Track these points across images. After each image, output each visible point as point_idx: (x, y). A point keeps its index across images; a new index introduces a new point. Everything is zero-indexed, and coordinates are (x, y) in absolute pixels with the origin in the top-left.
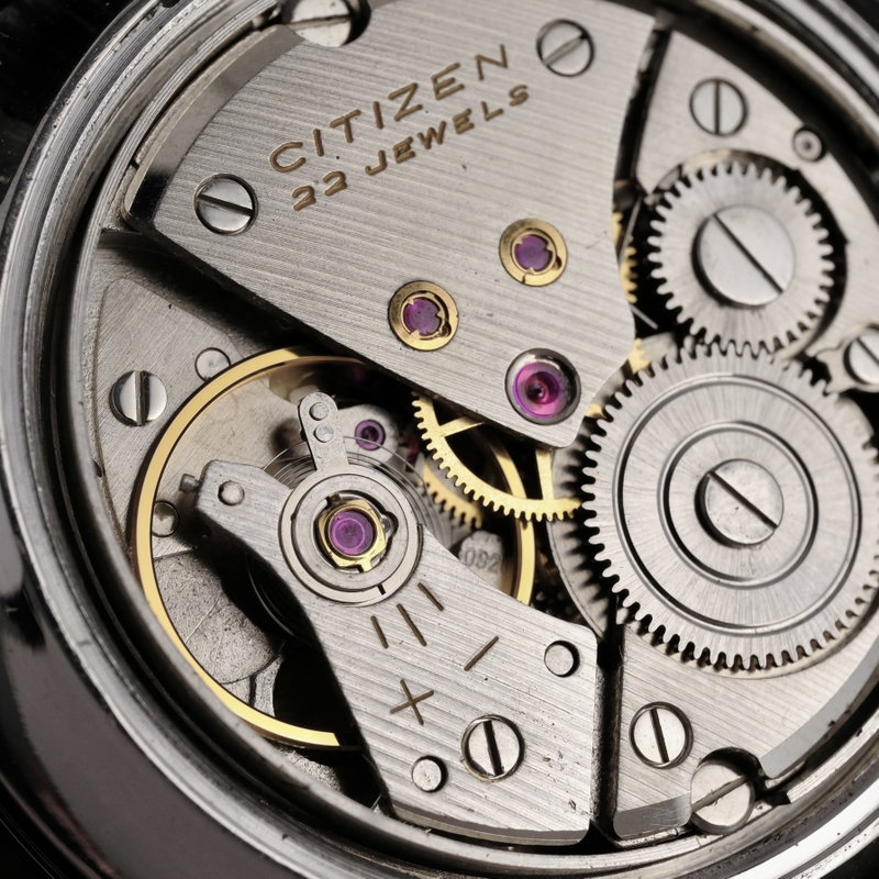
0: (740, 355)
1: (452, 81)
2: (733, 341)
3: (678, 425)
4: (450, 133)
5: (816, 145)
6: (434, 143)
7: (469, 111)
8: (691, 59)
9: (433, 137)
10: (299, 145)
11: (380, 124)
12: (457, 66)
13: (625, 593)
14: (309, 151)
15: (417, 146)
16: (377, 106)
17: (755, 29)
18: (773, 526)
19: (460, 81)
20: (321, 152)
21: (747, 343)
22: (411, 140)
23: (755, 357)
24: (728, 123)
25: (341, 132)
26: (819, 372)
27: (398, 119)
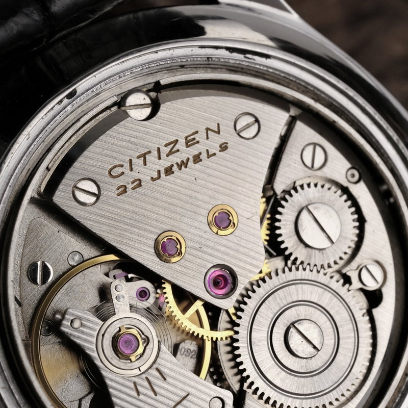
0: (312, 271)
1: (194, 139)
2: (309, 264)
3: (280, 302)
4: (191, 163)
5: (357, 175)
6: (183, 167)
7: (200, 153)
8: (304, 133)
9: (183, 164)
10: (122, 166)
11: (159, 158)
12: (197, 132)
13: (248, 377)
14: (126, 169)
15: (175, 168)
16: (159, 149)
17: (334, 122)
18: (318, 350)
19: (197, 139)
20: (131, 170)
21: (315, 265)
22: (172, 166)
23: (318, 272)
24: (318, 164)
25: (141, 161)
26: (347, 280)
27: (168, 156)
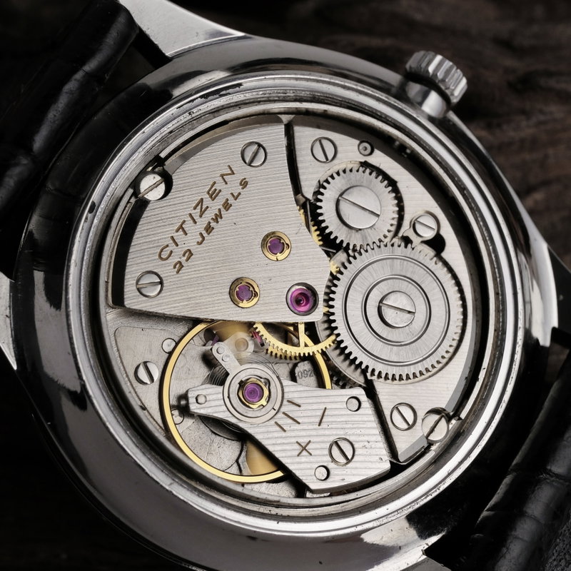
0: (373, 249)
1: (216, 190)
2: (368, 245)
3: (360, 289)
4: (223, 212)
5: (369, 148)
6: (219, 220)
7: (227, 200)
8: (305, 135)
9: (218, 217)
10: (167, 246)
11: (195, 222)
12: (215, 183)
13: (367, 367)
14: (172, 247)
15: (213, 224)
16: (190, 215)
17: (325, 111)
18: (414, 313)
19: (218, 188)
20: (177, 245)
21: (374, 243)
22: (209, 223)
23: (379, 247)
24: (330, 155)
25: (181, 232)
26: (407, 241)
27: (201, 216)
